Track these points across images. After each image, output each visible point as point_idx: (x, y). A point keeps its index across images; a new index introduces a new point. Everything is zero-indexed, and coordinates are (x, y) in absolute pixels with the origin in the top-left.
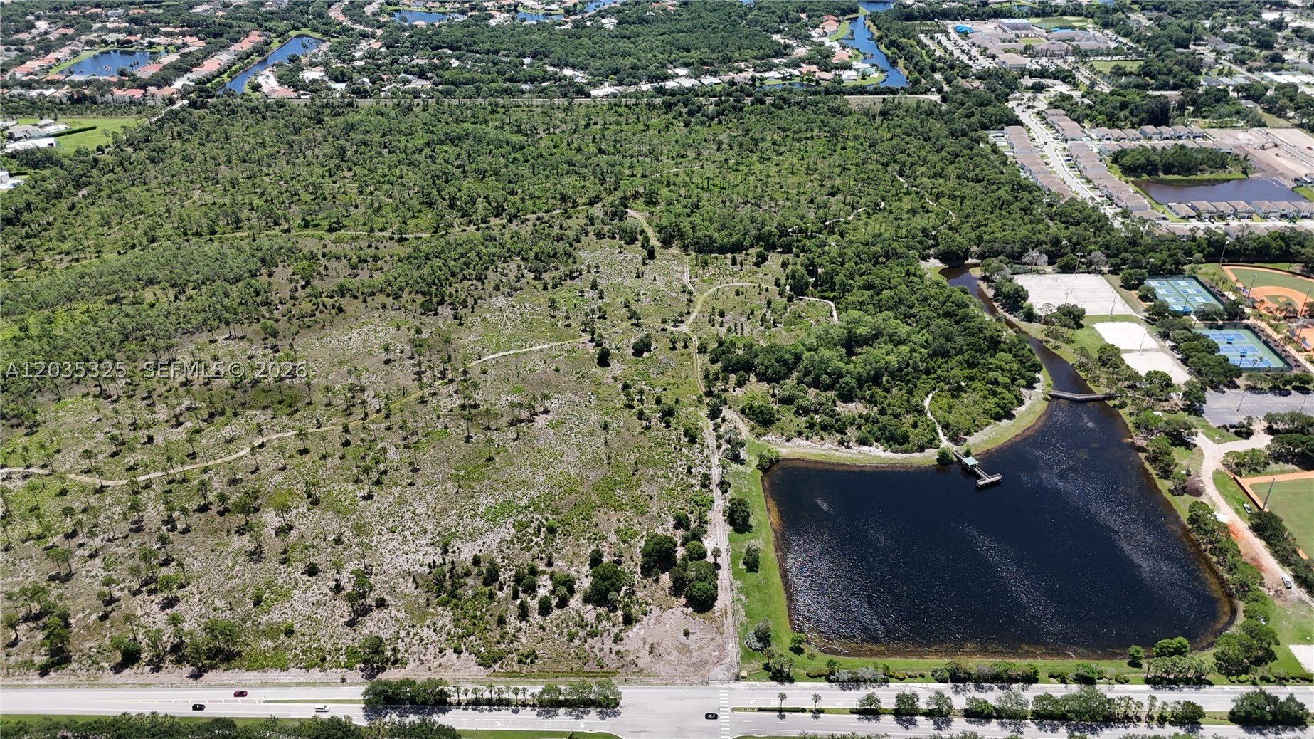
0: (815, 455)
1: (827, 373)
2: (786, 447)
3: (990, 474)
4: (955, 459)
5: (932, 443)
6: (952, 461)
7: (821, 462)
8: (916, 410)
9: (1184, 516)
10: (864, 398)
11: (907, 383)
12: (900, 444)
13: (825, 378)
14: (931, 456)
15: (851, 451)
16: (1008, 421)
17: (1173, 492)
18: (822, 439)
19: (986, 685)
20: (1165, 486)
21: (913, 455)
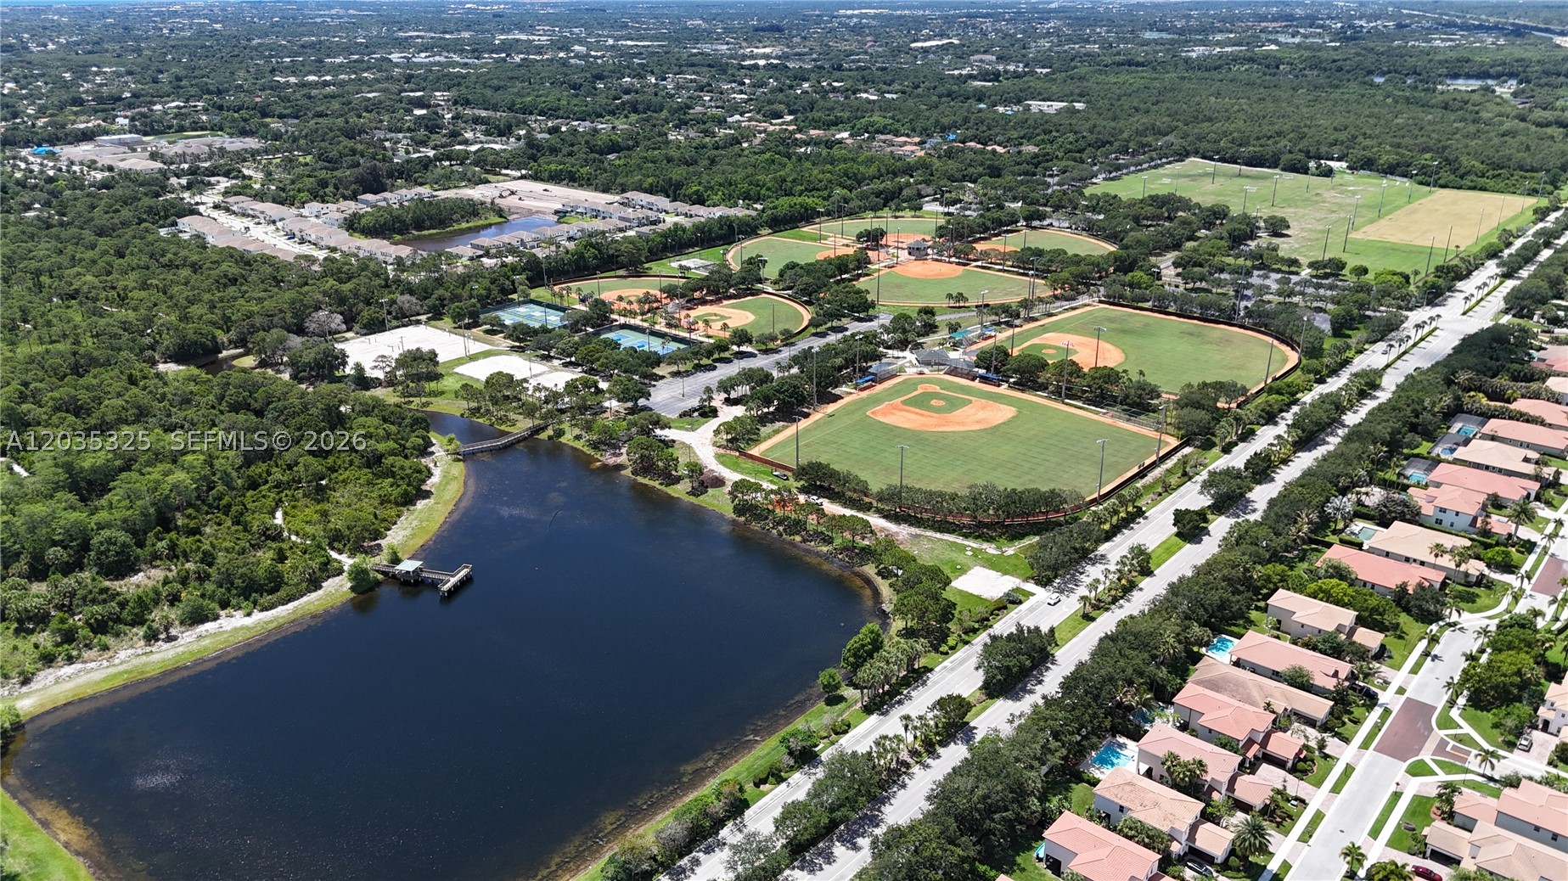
0: (105, 680)
1: (54, 544)
2: (27, 695)
3: (452, 569)
4: (380, 577)
5: (329, 570)
6: (378, 583)
7: (125, 687)
8: (268, 538)
9: (728, 510)
10: (156, 556)
11: (227, 510)
12: (272, 592)
13: (54, 553)
14: (337, 589)
15: (180, 641)
16: (427, 501)
17: (694, 492)
18: (105, 648)
19: (685, 862)
20: (680, 490)
21: (305, 599)
